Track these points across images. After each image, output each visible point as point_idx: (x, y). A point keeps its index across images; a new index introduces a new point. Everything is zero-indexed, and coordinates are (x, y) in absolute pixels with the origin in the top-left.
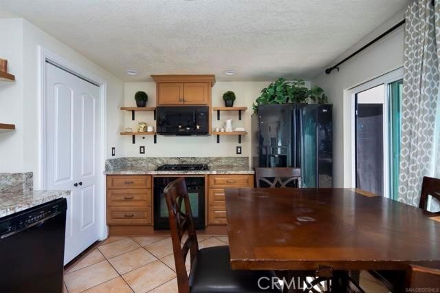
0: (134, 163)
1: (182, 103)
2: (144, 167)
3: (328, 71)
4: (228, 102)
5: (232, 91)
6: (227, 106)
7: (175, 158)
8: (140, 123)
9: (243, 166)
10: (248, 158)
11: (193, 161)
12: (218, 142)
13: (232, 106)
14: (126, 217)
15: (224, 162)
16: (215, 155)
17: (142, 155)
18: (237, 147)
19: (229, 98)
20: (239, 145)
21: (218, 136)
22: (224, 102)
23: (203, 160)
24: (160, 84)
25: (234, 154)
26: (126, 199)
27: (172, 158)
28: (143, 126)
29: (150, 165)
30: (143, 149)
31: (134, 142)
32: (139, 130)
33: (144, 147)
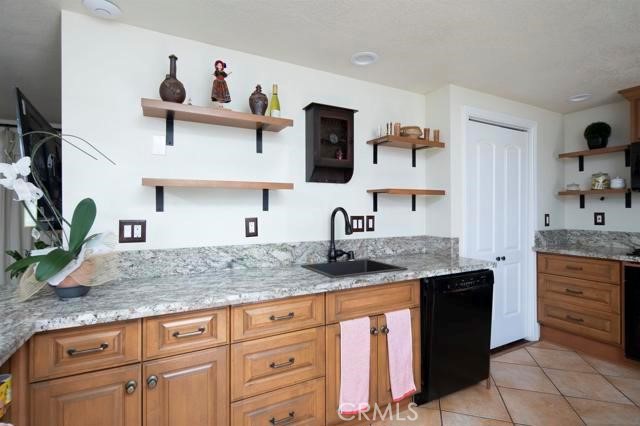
0: (583, 239)
2: (603, 247)
8: (595, 175)
14: (570, 319)
17: (599, 228)
26: (570, 293)
28: (601, 179)
29: (617, 245)
30: (600, 217)
31: (582, 206)
32: (594, 185)
33: (603, 214)
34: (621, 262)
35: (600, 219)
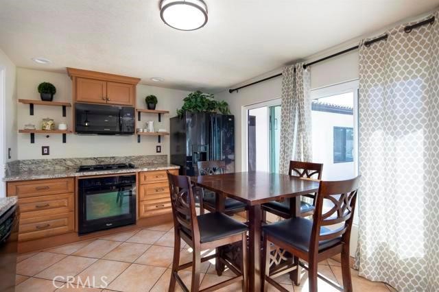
0: (33, 166)
1: (105, 102)
2: (49, 170)
3: (231, 91)
4: (151, 105)
5: (154, 95)
6: (149, 108)
7: (91, 159)
8: (44, 120)
9: (163, 163)
10: (167, 156)
11: (112, 161)
12: (139, 142)
13: (154, 109)
14: (39, 228)
15: (144, 161)
16: (137, 154)
17: (45, 157)
18: (157, 147)
19: (151, 102)
20: (159, 144)
21: (139, 136)
22: (146, 105)
23: (122, 159)
24: (79, 79)
25: (155, 153)
26: (39, 208)
27: (87, 159)
28: (50, 123)
29: (58, 167)
30: (46, 149)
31: (33, 141)
32: (45, 127)
33: (48, 148)
34: (75, 177)
35: (45, 150)
